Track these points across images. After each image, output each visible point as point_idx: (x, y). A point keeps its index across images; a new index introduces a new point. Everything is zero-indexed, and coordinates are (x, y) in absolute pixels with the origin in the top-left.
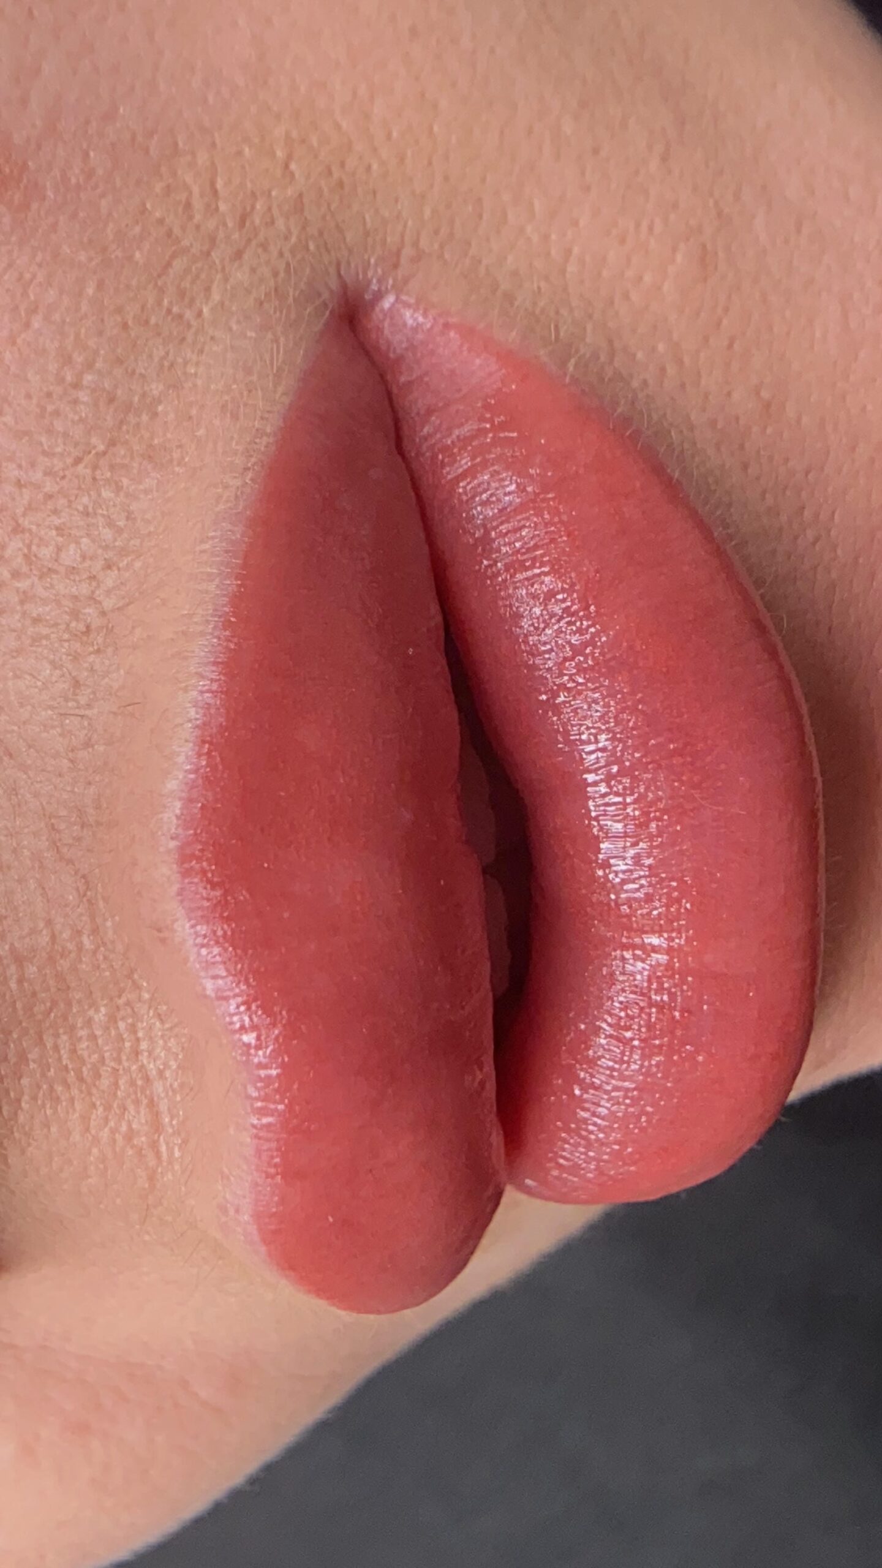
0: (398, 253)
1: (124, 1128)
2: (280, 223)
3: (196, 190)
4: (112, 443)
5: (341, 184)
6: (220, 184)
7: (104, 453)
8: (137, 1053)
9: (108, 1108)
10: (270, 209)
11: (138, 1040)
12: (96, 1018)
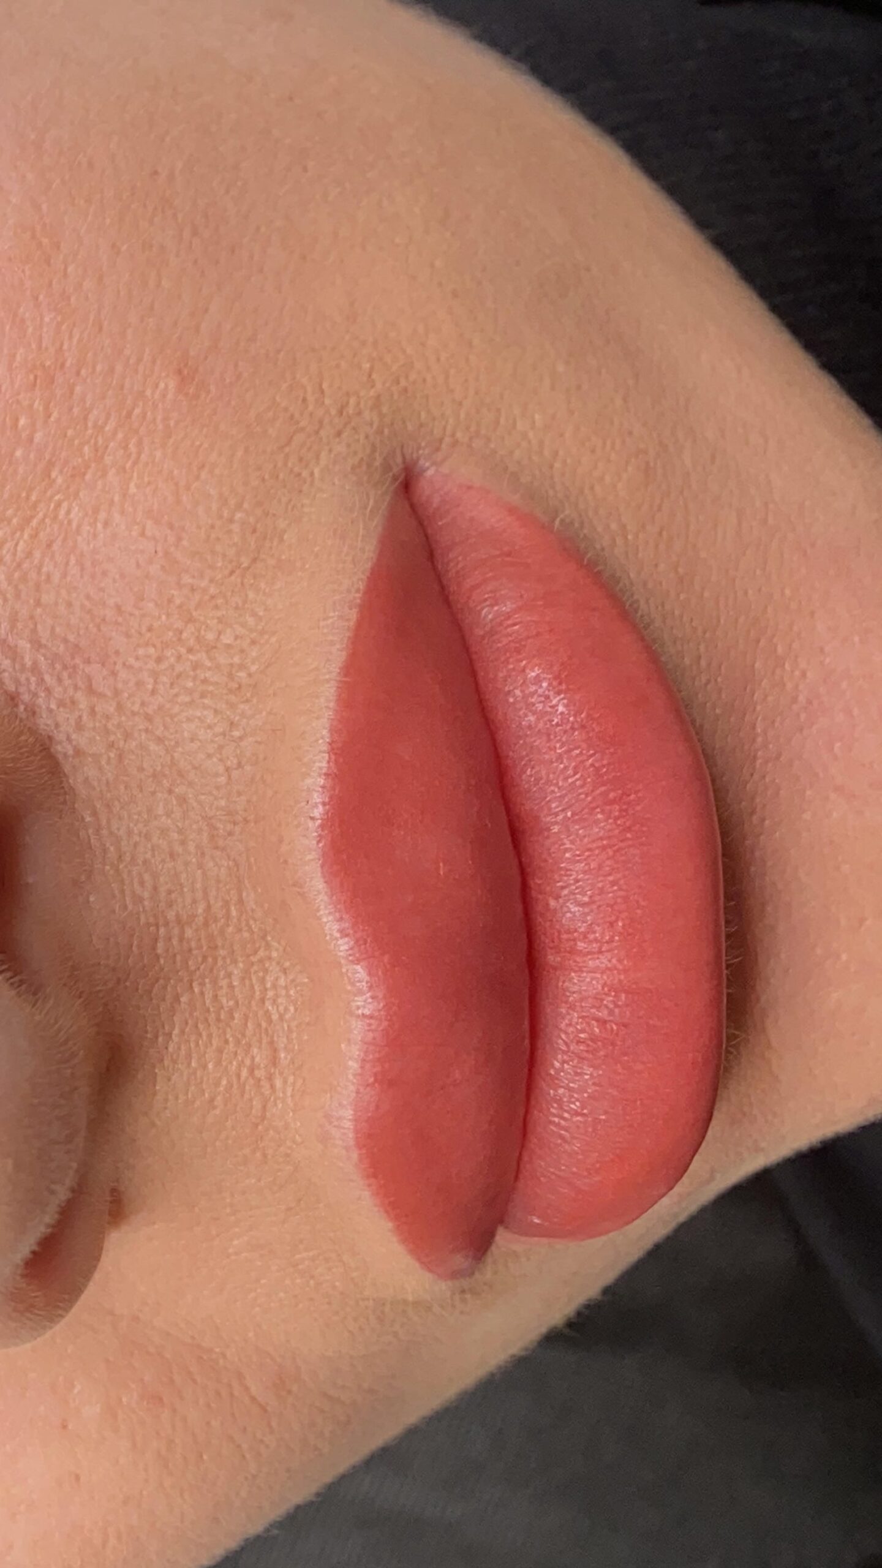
3: (309, 389)
6: (325, 386)
7: (249, 567)
10: (358, 404)
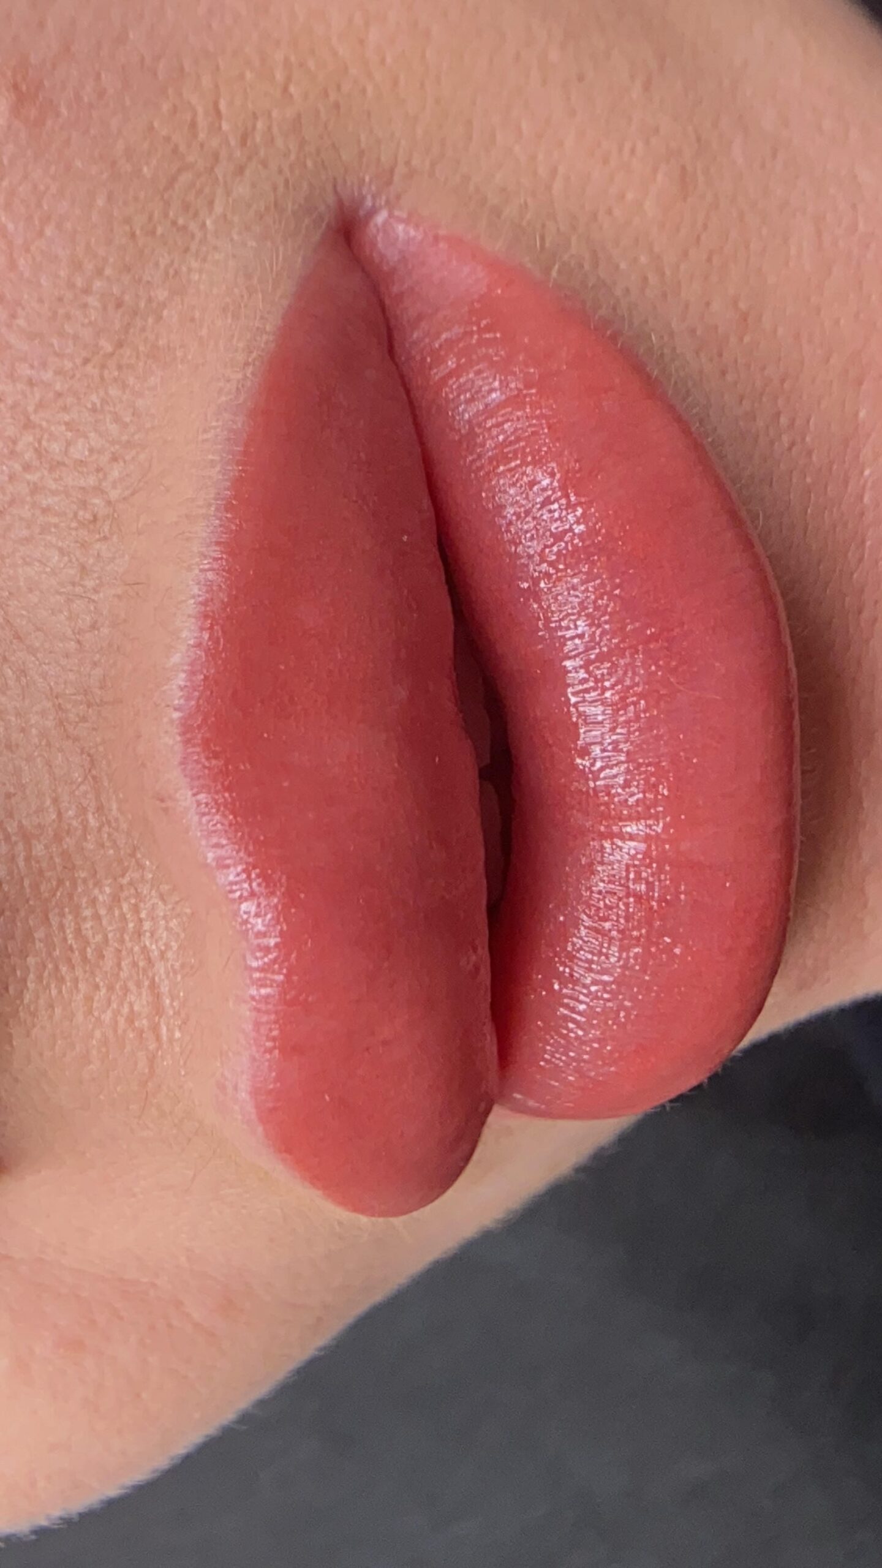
0: (392, 171)
1: (126, 1010)
2: (279, 142)
3: (200, 110)
4: (120, 345)
5: (337, 106)
6: (223, 105)
7: (112, 354)
8: (139, 934)
9: (111, 988)
10: (270, 128)
11: (141, 920)
12: (101, 898)
